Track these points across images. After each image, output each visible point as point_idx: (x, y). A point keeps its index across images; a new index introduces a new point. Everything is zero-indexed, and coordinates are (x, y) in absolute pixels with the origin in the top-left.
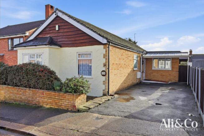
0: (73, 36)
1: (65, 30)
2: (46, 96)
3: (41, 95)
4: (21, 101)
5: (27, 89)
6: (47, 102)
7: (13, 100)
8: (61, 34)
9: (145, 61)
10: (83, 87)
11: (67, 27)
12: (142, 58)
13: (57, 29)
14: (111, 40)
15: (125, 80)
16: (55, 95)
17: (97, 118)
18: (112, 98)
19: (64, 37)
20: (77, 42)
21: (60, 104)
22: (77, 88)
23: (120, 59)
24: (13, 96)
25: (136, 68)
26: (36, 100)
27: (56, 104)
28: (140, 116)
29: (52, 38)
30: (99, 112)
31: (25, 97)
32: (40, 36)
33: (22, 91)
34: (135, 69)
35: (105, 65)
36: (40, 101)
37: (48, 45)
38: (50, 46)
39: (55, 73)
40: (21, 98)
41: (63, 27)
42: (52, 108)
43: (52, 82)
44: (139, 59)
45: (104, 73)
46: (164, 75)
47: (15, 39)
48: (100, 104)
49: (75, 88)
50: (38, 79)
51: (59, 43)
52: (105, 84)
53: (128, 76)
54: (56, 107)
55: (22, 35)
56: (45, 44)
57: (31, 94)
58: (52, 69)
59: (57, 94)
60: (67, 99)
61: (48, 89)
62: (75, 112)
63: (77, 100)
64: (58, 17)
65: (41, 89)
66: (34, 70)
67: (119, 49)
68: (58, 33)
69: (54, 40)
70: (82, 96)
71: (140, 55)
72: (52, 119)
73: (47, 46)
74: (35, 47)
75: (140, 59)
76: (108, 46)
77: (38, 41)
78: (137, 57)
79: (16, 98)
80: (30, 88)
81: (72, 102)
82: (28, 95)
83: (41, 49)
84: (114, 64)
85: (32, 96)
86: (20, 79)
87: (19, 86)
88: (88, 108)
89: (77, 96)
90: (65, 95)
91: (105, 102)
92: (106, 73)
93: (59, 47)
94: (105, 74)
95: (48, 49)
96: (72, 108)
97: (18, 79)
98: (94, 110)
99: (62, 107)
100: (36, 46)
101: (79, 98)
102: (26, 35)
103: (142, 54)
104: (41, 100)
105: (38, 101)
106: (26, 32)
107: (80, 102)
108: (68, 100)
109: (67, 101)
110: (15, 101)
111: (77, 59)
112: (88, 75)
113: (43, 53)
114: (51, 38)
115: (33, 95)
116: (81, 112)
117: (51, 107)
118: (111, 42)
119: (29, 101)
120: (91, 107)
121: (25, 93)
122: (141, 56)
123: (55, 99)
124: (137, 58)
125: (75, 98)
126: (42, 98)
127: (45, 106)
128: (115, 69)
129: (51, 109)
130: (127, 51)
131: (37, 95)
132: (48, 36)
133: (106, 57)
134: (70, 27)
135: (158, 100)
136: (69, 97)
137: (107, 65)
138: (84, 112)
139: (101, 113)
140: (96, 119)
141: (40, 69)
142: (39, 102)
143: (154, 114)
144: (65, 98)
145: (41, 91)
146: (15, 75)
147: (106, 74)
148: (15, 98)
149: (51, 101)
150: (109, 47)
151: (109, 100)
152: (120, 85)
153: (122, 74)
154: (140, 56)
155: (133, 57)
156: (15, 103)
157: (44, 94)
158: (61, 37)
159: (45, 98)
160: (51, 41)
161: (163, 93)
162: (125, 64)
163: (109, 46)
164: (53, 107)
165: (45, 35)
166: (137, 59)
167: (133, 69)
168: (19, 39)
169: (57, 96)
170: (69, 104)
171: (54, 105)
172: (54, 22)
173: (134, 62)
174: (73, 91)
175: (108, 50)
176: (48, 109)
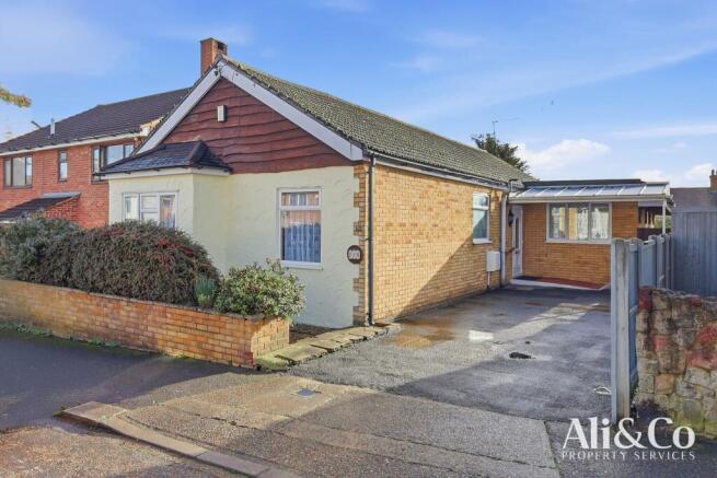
0: (263, 139)
1: (244, 122)
2: (171, 321)
3: (158, 319)
4: (106, 336)
5: (124, 301)
6: (175, 340)
7: (86, 331)
8: (231, 133)
9: (519, 214)
10: (274, 296)
11: (251, 110)
12: (507, 204)
13: (221, 117)
14: (377, 151)
15: (435, 278)
16: (198, 321)
17: (306, 392)
18: (377, 333)
19: (240, 142)
20: (277, 156)
21: (210, 347)
22: (255, 300)
23: (415, 209)
24: (87, 321)
25: (484, 236)
26: (146, 333)
27: (199, 345)
28: (436, 390)
29: (209, 144)
30: (319, 375)
31: (118, 323)
32: (175, 139)
33: (110, 305)
34: (476, 241)
35: (358, 229)
36: (157, 336)
37: (191, 166)
38: (196, 171)
39: (204, 253)
40: (107, 327)
41: (237, 112)
42: (187, 357)
43: (189, 279)
44: (493, 208)
45: (355, 255)
46: (585, 263)
47: (110, 149)
48: (330, 351)
49: (250, 298)
50: (151, 271)
51: (226, 161)
52: (361, 290)
53: (447, 263)
54: (199, 357)
55: (130, 136)
56: (183, 163)
57: (132, 314)
58: (196, 239)
59: (202, 315)
60: (227, 332)
61: (177, 301)
62: (248, 372)
63: (256, 335)
64: (222, 80)
65: (158, 299)
66: (139, 243)
67: (411, 178)
68: (226, 130)
69: (212, 150)
70: (274, 323)
71: (500, 194)
72: (174, 388)
73: (189, 170)
74: (155, 173)
75: (500, 206)
76: (367, 169)
77: (167, 155)
78: (488, 202)
79: (93, 327)
80: (130, 296)
81: (242, 341)
82: (125, 319)
83: (172, 179)
84: (391, 224)
85: (136, 321)
86: (102, 269)
87: (101, 292)
88: (289, 360)
89: (257, 323)
90: (224, 319)
91: (348, 346)
92: (362, 255)
93: (227, 174)
94: (358, 258)
95: (191, 177)
96: (242, 360)
97: (98, 269)
98: (305, 367)
99: (216, 355)
100: (157, 169)
101: (265, 328)
102: (141, 134)
103: (505, 189)
104: (160, 334)
105: (150, 335)
106: (142, 126)
107: (268, 341)
108: (232, 336)
109: (229, 338)
110: (91, 334)
111: (277, 209)
112: (311, 261)
113: (178, 191)
114: (203, 145)
115: (138, 318)
116: (264, 373)
117: (187, 354)
118: (377, 157)
119: (128, 335)
120: (296, 359)
121: (118, 312)
122: (503, 196)
123: (197, 333)
124: (486, 204)
125: (249, 330)
126: (161, 328)
127: (169, 350)
128: (397, 242)
129: (186, 360)
130: (442, 183)
131: (150, 317)
132: (196, 139)
133: (362, 204)
134: (256, 110)
135: (528, 343)
136: (234, 327)
137: (365, 228)
138: (274, 371)
139: (322, 377)
140: (299, 393)
141: (159, 240)
142: (153, 339)
143: (484, 386)
144: (225, 328)
145: (160, 306)
146: (90, 257)
147: (360, 255)
148: (90, 327)
149: (186, 336)
150: (370, 173)
151: (365, 339)
152: (416, 293)
153: (426, 256)
154: (498, 198)
155: (470, 202)
156: (90, 341)
157: (166, 317)
158: (232, 142)
159: (170, 327)
160: (201, 154)
161: (561, 320)
162: (436, 226)
163: (370, 169)
164: (192, 355)
165: (187, 138)
166: (487, 208)
167: (471, 239)
168: (122, 146)
169: (201, 321)
170: (235, 346)
171: (195, 349)
172: (215, 97)
173: (472, 216)
174: (245, 307)
175: (367, 180)
176: (176, 361)
